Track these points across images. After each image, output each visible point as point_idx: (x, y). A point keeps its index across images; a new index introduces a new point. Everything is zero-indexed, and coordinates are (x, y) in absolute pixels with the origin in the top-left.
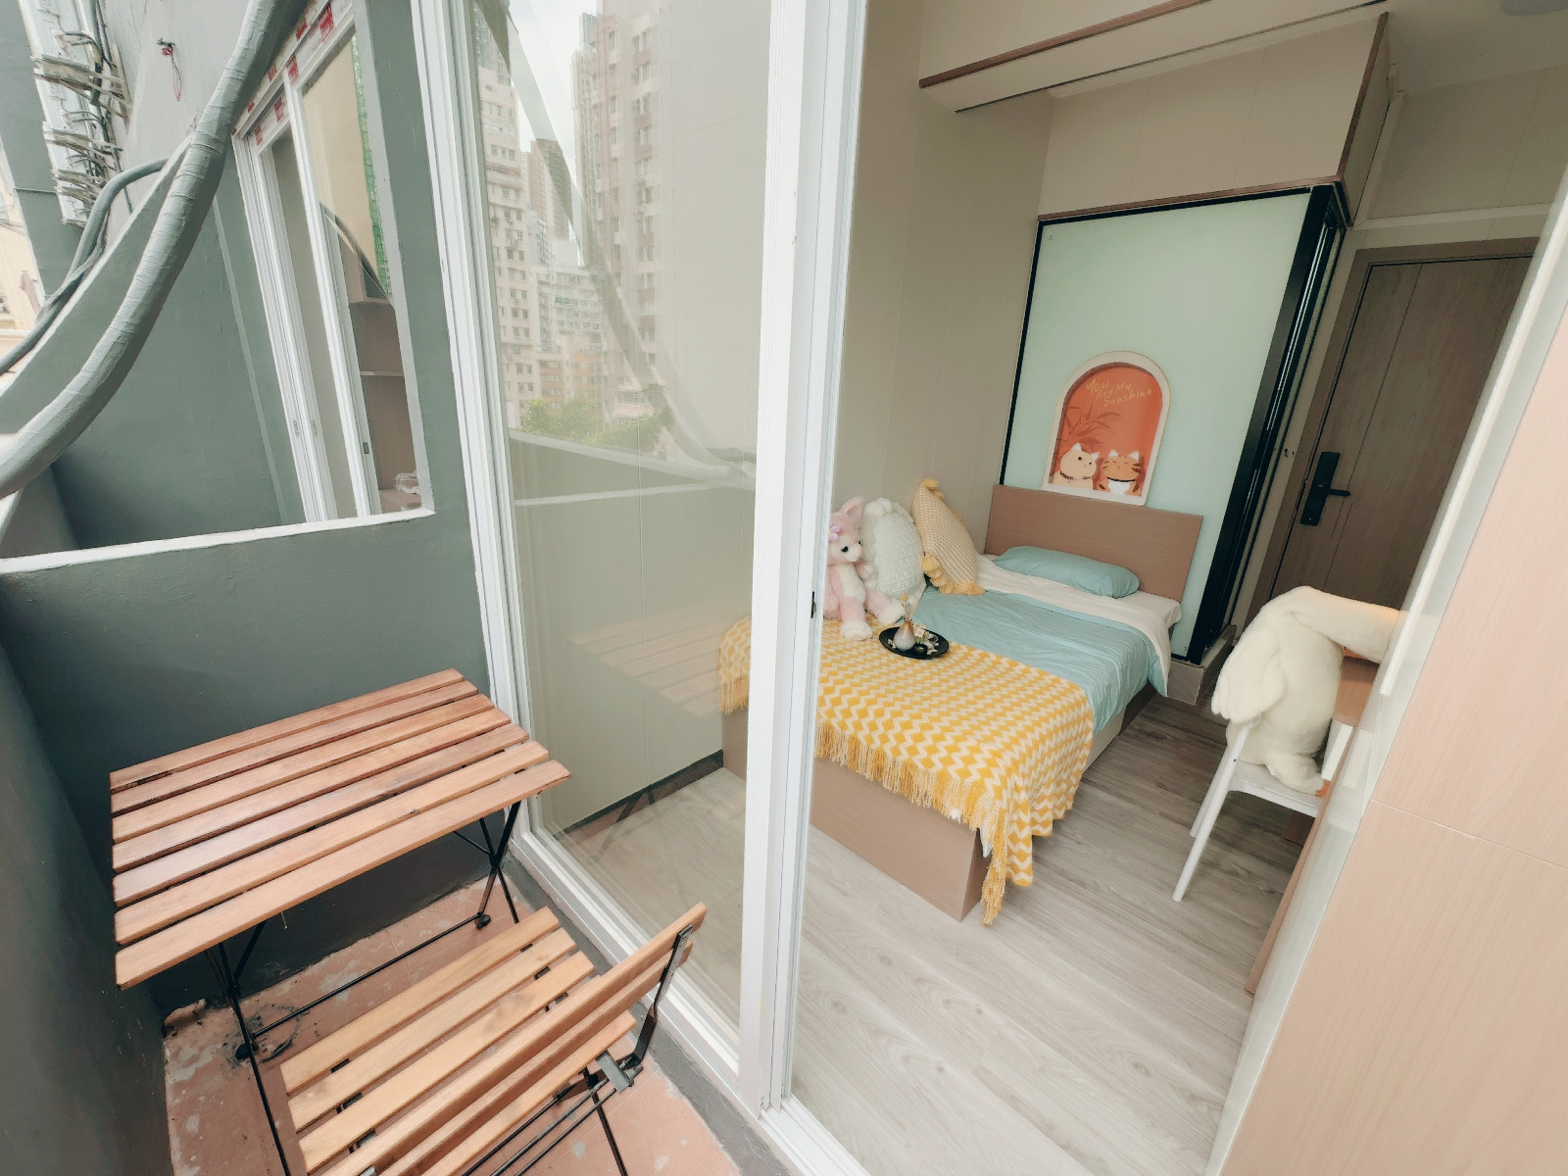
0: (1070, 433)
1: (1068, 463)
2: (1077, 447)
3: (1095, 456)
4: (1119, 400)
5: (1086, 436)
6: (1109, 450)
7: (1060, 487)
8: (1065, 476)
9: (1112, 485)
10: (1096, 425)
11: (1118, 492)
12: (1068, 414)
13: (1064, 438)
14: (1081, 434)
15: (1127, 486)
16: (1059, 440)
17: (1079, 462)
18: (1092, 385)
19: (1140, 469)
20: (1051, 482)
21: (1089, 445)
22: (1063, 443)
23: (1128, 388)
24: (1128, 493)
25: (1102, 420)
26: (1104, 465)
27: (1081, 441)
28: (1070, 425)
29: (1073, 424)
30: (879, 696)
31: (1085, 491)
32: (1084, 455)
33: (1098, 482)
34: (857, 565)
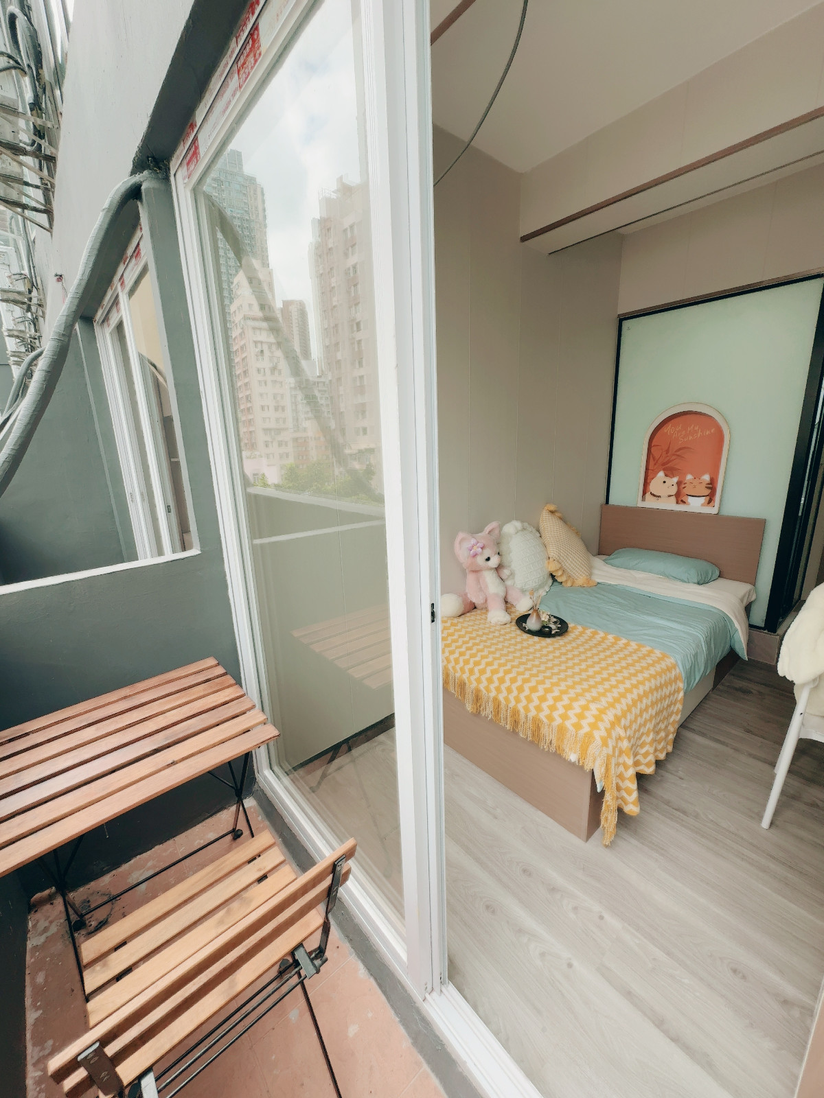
0: (655, 464)
1: (655, 486)
2: (661, 474)
3: (675, 480)
4: (691, 438)
5: (669, 465)
6: (685, 475)
7: (650, 503)
8: (654, 495)
9: (690, 499)
10: (674, 457)
11: (696, 505)
12: (653, 450)
13: (651, 467)
14: (664, 464)
15: (702, 500)
16: (647, 469)
17: (663, 484)
18: (668, 429)
19: (712, 487)
20: (643, 499)
21: (670, 472)
22: (650, 471)
23: (697, 428)
24: (703, 505)
25: (678, 453)
26: (683, 486)
27: (664, 470)
28: (654, 459)
29: (657, 456)
30: (513, 667)
31: (671, 505)
32: (667, 479)
33: (679, 497)
34: (498, 568)
